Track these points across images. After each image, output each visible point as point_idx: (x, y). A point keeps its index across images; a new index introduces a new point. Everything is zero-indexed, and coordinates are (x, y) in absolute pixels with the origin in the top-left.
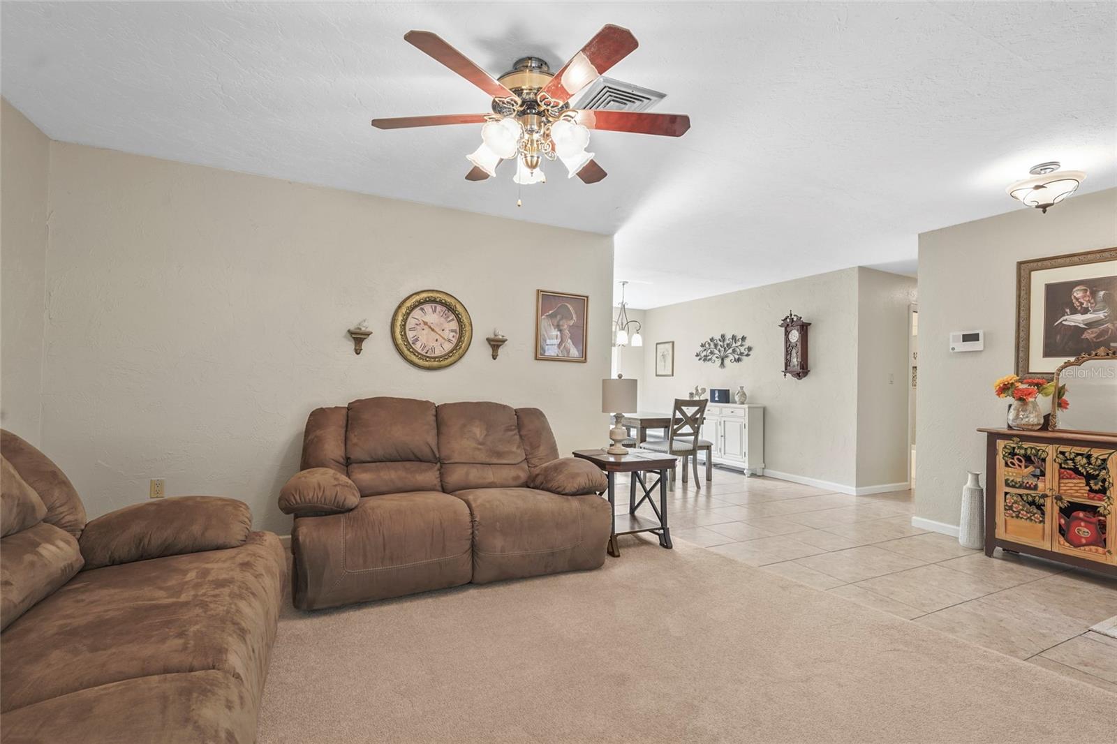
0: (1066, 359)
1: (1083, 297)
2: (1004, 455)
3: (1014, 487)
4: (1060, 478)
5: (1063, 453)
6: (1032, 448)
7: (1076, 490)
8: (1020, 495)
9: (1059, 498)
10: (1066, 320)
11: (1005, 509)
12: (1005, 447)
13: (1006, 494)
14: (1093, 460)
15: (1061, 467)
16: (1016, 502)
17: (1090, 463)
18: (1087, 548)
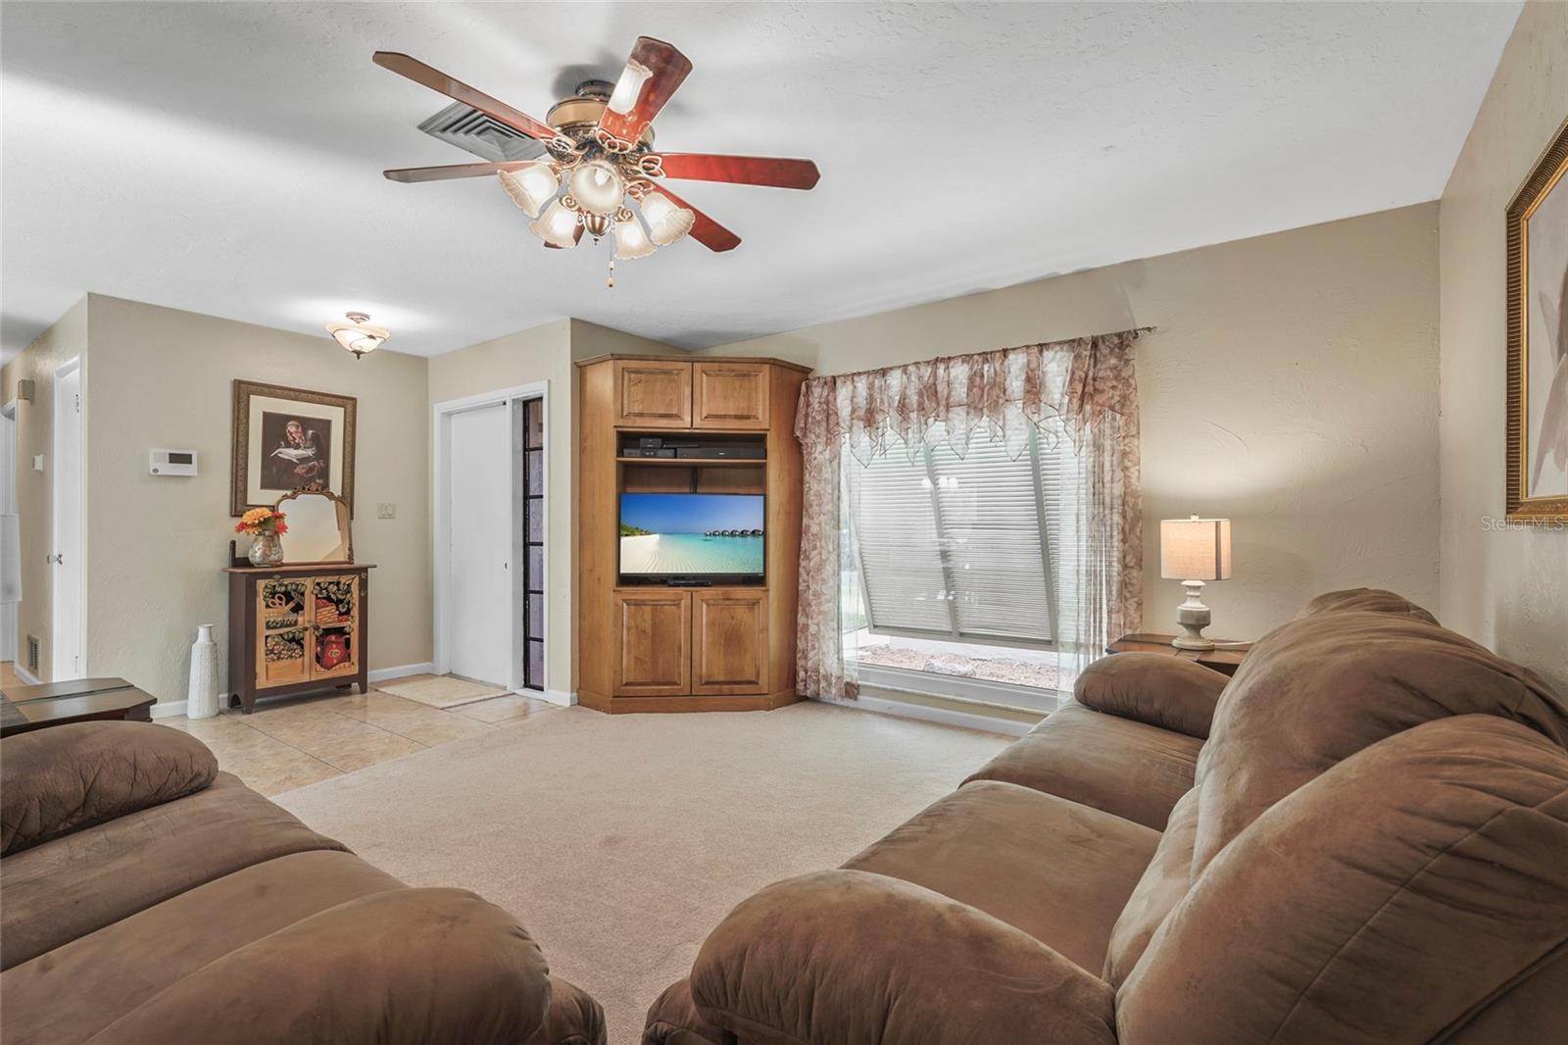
0: (284, 492)
1: (297, 432)
2: (265, 597)
3: (275, 628)
4: (317, 608)
5: (318, 584)
6: (292, 584)
7: (329, 616)
8: (281, 635)
9: (317, 628)
10: (279, 453)
11: (267, 655)
12: (266, 587)
13: (267, 637)
14: (341, 586)
15: (317, 598)
16: (277, 644)
17: (339, 590)
18: (337, 667)
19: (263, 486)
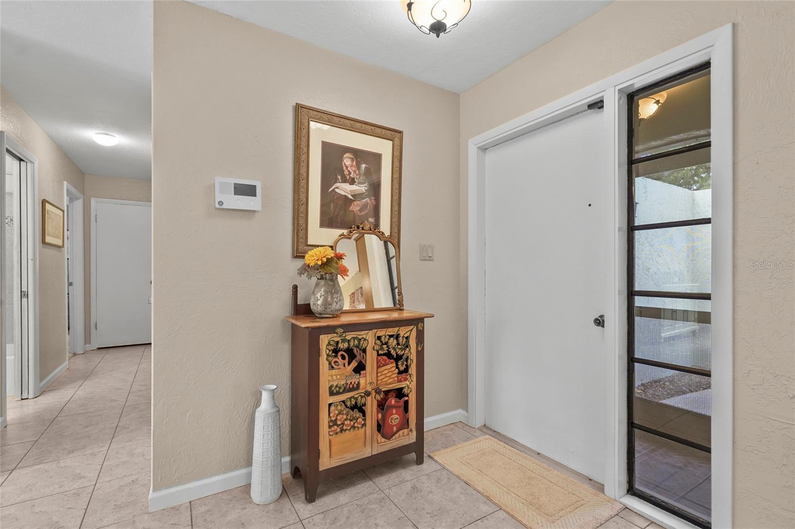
1: (351, 166)
2: (328, 355)
3: (338, 393)
4: (378, 367)
5: (379, 338)
6: (354, 338)
7: (388, 376)
8: (343, 402)
9: (378, 391)
10: (337, 188)
11: (330, 427)
12: (329, 344)
13: (330, 405)
14: (400, 339)
15: (378, 355)
16: (340, 413)
17: (398, 344)
18: (397, 435)
19: (322, 225)
